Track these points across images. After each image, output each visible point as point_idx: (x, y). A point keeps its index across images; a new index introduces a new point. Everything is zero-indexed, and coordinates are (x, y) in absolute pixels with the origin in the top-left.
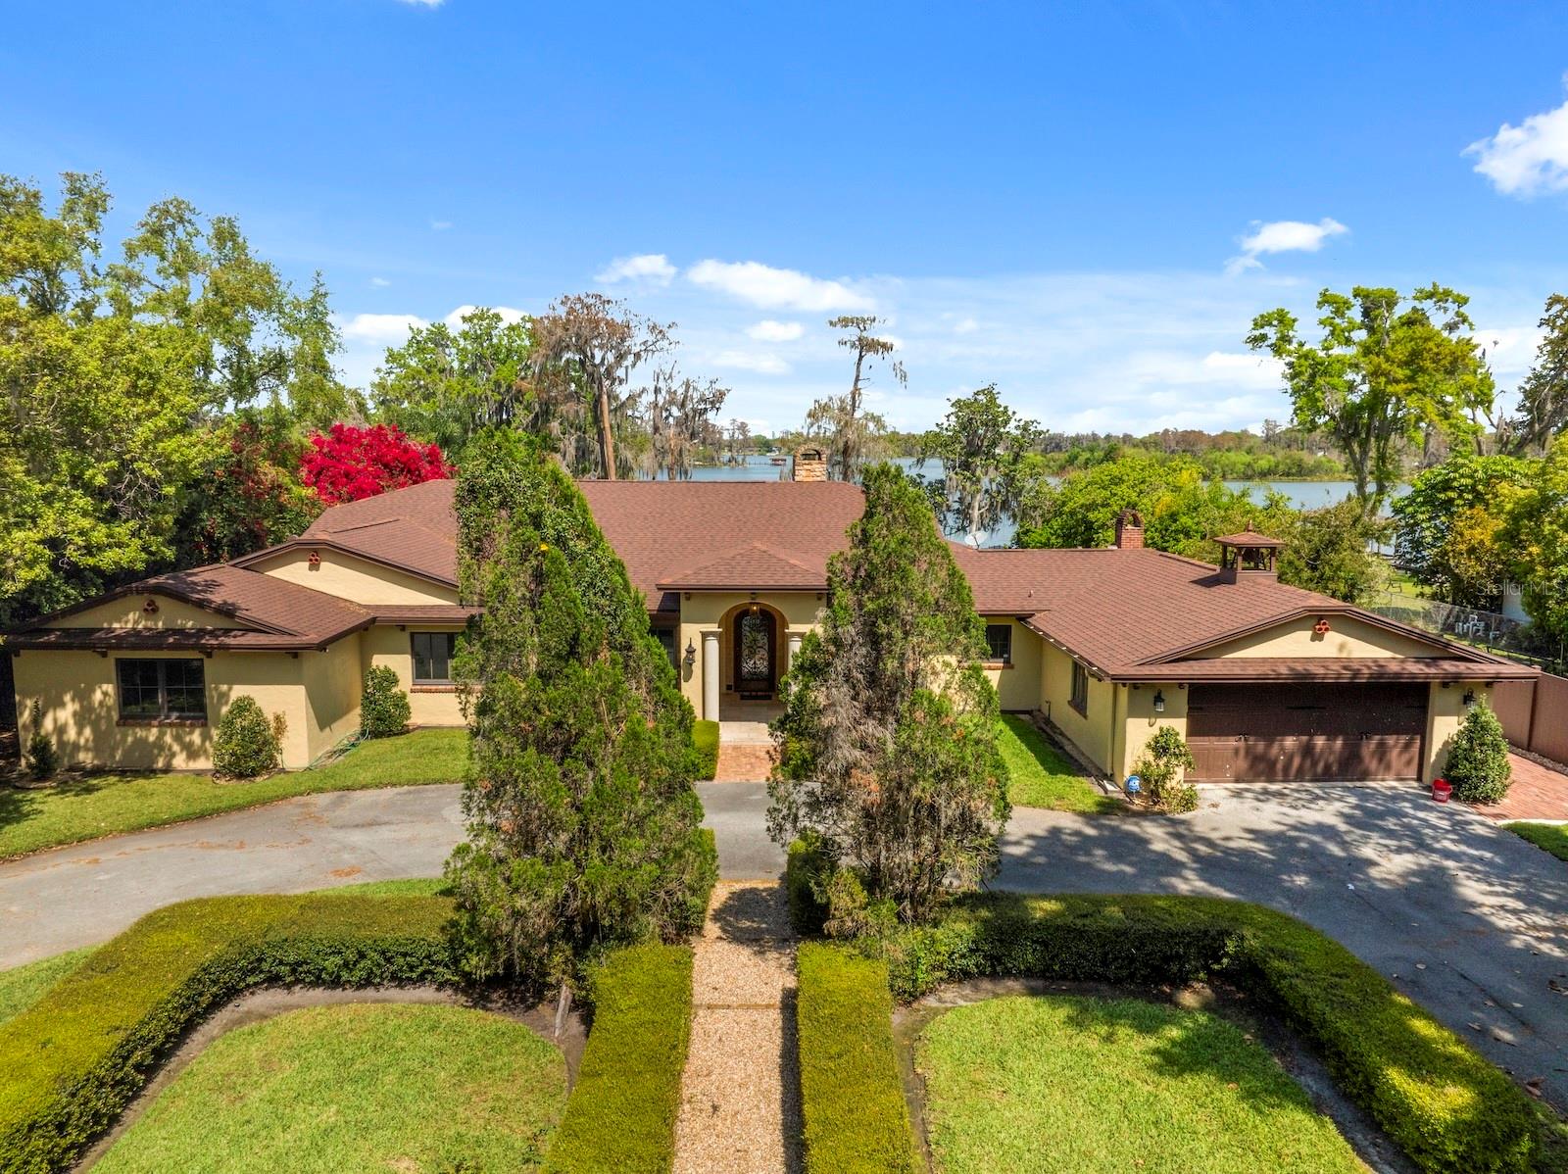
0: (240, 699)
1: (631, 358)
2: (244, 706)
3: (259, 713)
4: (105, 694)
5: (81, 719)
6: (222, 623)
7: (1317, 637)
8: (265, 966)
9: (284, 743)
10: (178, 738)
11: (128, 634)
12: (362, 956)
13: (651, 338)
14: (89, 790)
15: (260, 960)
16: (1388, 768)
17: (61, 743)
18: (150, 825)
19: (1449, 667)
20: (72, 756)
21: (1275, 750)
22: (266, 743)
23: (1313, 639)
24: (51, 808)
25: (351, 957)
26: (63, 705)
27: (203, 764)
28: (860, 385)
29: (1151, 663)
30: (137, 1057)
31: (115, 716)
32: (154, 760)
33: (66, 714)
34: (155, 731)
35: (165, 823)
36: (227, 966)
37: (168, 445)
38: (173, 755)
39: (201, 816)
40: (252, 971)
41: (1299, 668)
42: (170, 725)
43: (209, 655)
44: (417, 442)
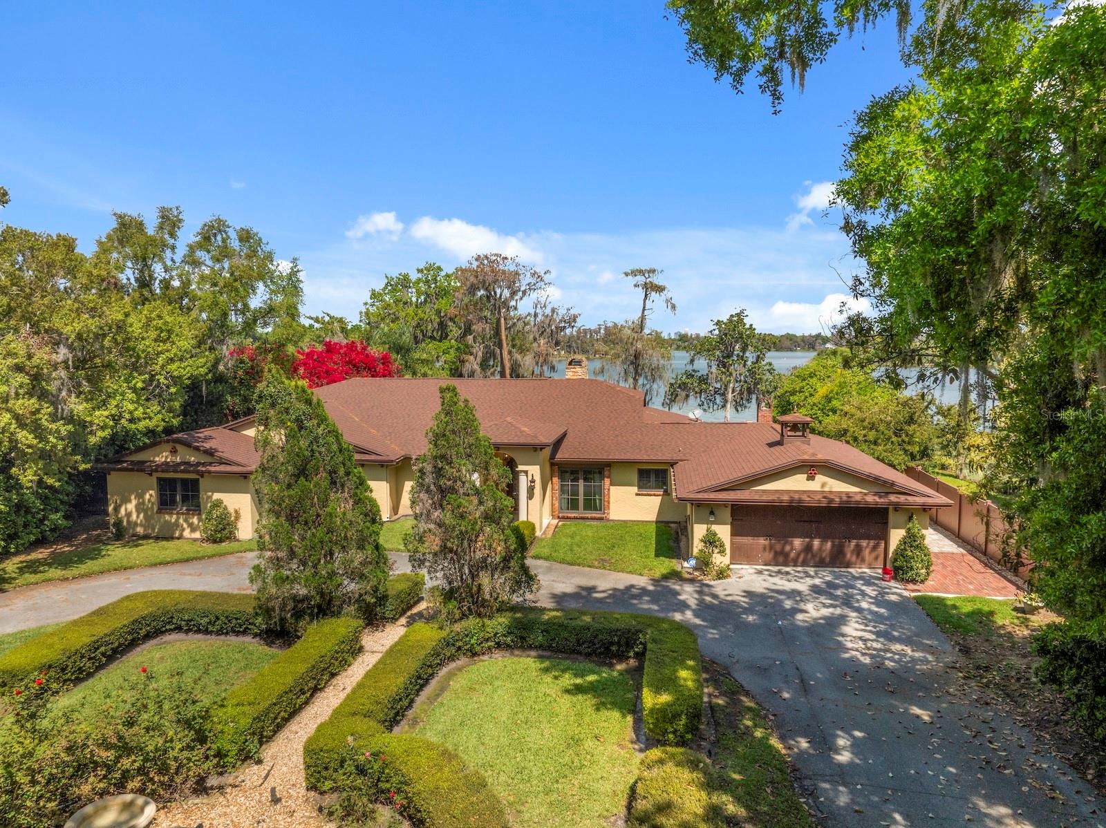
0: (217, 500)
1: (520, 294)
2: (218, 504)
3: (225, 508)
4: (151, 495)
5: (139, 508)
6: (209, 459)
7: (811, 478)
8: (174, 621)
9: (240, 525)
10: (186, 521)
11: (163, 464)
12: (218, 618)
13: (533, 281)
14: (137, 546)
15: (172, 618)
16: (863, 560)
17: (128, 521)
18: (160, 564)
19: (893, 498)
20: (134, 529)
21: (788, 548)
22: (228, 524)
23: (808, 480)
24: (117, 553)
25: (213, 619)
26: (130, 501)
27: (197, 535)
28: (646, 313)
29: (705, 491)
30: (102, 649)
31: (155, 509)
32: (173, 532)
33: (131, 506)
34: (175, 516)
35: (168, 563)
36: (155, 618)
37: (173, 367)
38: (184, 530)
39: (187, 560)
40: (169, 623)
41: (796, 497)
42: (183, 514)
43: (202, 476)
44: (376, 350)
